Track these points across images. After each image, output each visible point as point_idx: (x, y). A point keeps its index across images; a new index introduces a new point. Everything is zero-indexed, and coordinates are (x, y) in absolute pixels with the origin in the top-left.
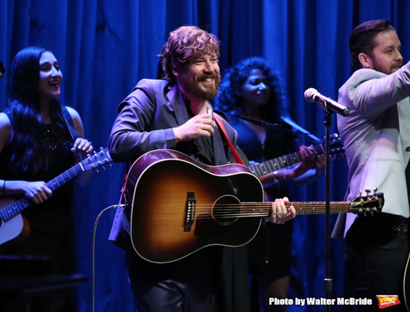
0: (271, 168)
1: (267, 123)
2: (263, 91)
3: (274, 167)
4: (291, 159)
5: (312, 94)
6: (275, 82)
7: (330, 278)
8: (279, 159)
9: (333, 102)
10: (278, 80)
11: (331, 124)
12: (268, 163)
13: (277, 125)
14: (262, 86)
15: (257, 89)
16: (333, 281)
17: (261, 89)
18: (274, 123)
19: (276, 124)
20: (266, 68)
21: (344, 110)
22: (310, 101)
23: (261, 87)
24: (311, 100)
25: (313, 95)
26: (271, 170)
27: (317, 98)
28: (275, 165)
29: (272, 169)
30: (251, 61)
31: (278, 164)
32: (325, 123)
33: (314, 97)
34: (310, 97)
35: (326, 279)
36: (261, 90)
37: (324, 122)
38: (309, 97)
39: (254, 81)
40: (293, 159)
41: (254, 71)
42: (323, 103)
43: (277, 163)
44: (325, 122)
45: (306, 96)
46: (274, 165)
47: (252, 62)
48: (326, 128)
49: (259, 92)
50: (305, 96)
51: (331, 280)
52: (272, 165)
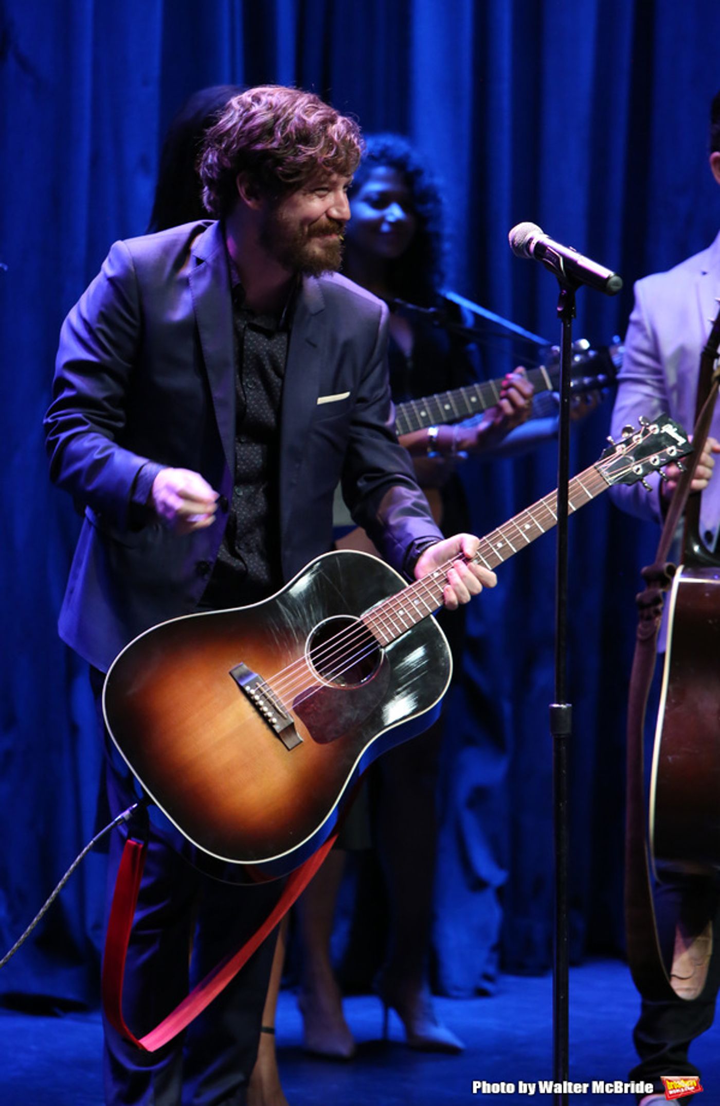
0: (412, 421)
1: (410, 306)
2: (396, 224)
3: (420, 421)
4: (464, 401)
5: (528, 237)
6: (430, 206)
7: (564, 704)
8: (422, 403)
9: (582, 260)
10: (437, 201)
11: (575, 316)
12: (404, 410)
13: (434, 313)
14: (395, 212)
15: (382, 220)
16: (574, 711)
17: (391, 219)
18: (428, 307)
19: (432, 310)
20: (411, 168)
21: (609, 278)
22: (524, 254)
23: (392, 214)
24: (526, 253)
25: (531, 239)
26: (411, 428)
27: (540, 247)
28: (423, 414)
29: (413, 426)
30: (376, 144)
31: (429, 413)
32: (559, 312)
33: (532, 247)
34: (523, 245)
35: (555, 706)
36: (391, 224)
37: (556, 309)
38: (519, 244)
39: (375, 197)
40: (469, 400)
41: (381, 171)
42: (555, 260)
43: (428, 409)
44: (559, 309)
45: (513, 241)
46: (419, 413)
47: (379, 148)
48: (562, 325)
49: (385, 228)
50: (511, 244)
51: (568, 708)
52: (415, 415)
